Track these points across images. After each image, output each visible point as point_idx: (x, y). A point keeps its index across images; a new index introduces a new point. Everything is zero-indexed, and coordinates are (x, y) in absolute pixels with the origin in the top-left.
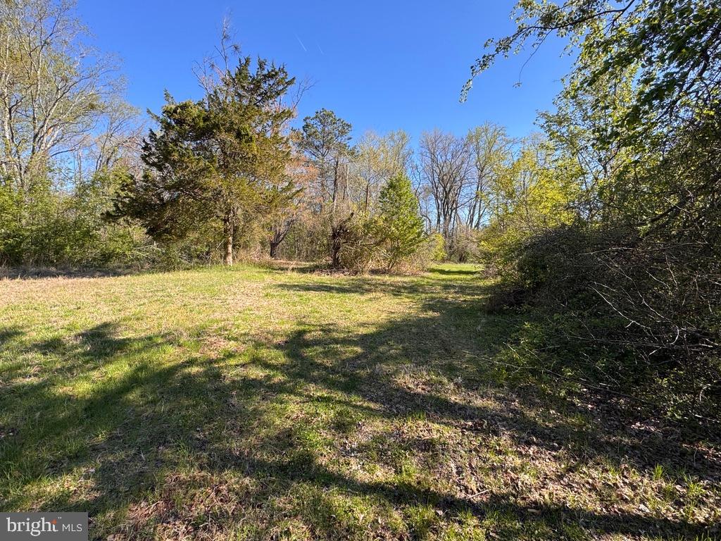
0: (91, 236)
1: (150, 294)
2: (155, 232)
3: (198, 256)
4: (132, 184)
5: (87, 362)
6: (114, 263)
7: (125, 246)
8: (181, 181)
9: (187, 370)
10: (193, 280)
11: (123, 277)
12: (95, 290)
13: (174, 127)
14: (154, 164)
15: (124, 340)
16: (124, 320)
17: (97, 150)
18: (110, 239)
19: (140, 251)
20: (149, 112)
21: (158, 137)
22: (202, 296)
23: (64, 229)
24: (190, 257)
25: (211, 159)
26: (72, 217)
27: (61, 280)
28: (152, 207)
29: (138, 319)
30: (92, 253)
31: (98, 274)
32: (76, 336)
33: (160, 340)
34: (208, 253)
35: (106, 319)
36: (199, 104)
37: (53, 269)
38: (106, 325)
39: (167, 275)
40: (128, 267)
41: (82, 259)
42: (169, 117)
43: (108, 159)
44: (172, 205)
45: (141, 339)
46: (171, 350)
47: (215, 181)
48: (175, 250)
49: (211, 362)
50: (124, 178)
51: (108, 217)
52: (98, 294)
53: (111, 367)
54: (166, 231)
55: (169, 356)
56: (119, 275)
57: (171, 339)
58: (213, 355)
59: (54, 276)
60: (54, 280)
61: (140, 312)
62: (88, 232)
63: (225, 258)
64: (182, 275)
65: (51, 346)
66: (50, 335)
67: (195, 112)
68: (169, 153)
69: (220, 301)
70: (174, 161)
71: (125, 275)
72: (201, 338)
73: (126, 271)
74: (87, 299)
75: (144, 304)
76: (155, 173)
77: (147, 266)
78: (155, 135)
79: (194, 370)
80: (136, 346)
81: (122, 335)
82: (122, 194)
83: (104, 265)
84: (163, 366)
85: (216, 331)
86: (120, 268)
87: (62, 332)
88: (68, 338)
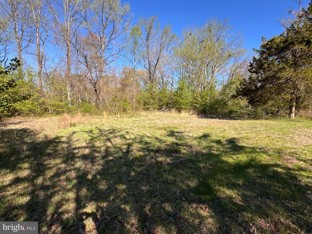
0: (226, 104)
1: (250, 129)
2: (252, 102)
3: (272, 113)
4: (245, 82)
5: (231, 151)
6: (233, 115)
7: (238, 108)
8: (268, 77)
9: (275, 169)
10: (270, 125)
11: (237, 120)
12: (229, 125)
13: (266, 52)
14: (254, 72)
15: (242, 146)
16: (241, 138)
17: (229, 72)
18: (233, 105)
19: (243, 110)
20: (254, 49)
21: (257, 59)
22: (277, 133)
23: (218, 102)
24: (267, 113)
25: (286, 62)
26: (220, 98)
27: (217, 120)
28: (252, 91)
29: (247, 139)
30: (226, 111)
31: (228, 118)
32: (226, 141)
33: (258, 150)
34: (277, 112)
35: (234, 136)
36: (281, 36)
37: (215, 116)
38: (234, 139)
39: (256, 121)
40: (239, 117)
41: (222, 113)
42: (264, 48)
43: (233, 74)
44: (261, 89)
45: (250, 148)
46: (265, 156)
47: (288, 73)
48: (259, 110)
49: (290, 169)
50: (241, 80)
51: (234, 97)
52: (229, 126)
53: (240, 156)
54: (257, 101)
55: (264, 159)
56: (236, 119)
57: (264, 151)
58: (290, 166)
59: (215, 118)
60: (215, 120)
61: (247, 136)
62: (225, 103)
63: (290, 114)
64: (264, 122)
65: (218, 142)
66: (218, 139)
67: (278, 41)
68: (262, 65)
69: (289, 138)
70: (265, 68)
71: (238, 120)
72: (280, 155)
73: (238, 118)
74: (226, 127)
75: (248, 133)
76: (254, 76)
77: (246, 116)
78: (256, 59)
79: (280, 170)
80: (248, 150)
81: (241, 144)
82: (239, 87)
83: (230, 115)
84: (262, 163)
85: (289, 153)
86: (236, 117)
87: (221, 138)
88: (223, 141)
